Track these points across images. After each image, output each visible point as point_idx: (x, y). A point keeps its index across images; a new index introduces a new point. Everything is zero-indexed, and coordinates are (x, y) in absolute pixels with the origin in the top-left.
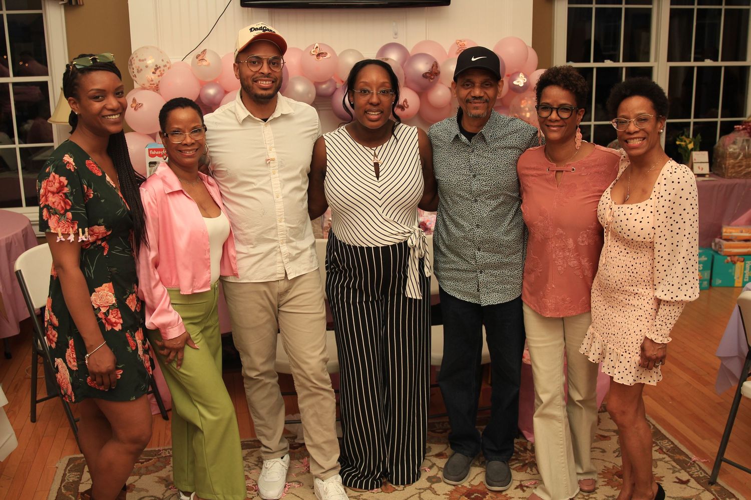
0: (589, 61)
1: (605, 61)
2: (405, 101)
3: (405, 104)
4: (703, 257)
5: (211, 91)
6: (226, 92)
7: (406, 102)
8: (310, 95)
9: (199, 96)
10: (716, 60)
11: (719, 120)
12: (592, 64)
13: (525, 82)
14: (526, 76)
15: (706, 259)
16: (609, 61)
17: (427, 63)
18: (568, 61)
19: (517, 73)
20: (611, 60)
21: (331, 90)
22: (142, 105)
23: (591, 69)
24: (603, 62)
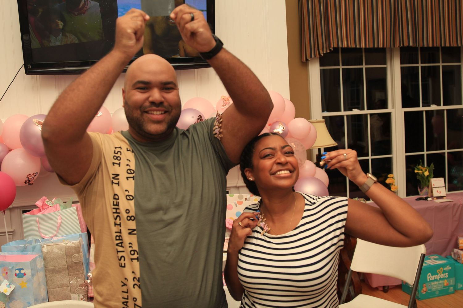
0: (339, 110)
1: (353, 110)
4: (448, 267)
6: (10, 150)
10: (439, 105)
11: (446, 151)
12: (342, 113)
13: (284, 129)
14: (285, 124)
15: (450, 268)
16: (356, 109)
17: (193, 117)
18: (323, 111)
19: (277, 122)
20: (357, 109)
23: (342, 117)
24: (352, 110)
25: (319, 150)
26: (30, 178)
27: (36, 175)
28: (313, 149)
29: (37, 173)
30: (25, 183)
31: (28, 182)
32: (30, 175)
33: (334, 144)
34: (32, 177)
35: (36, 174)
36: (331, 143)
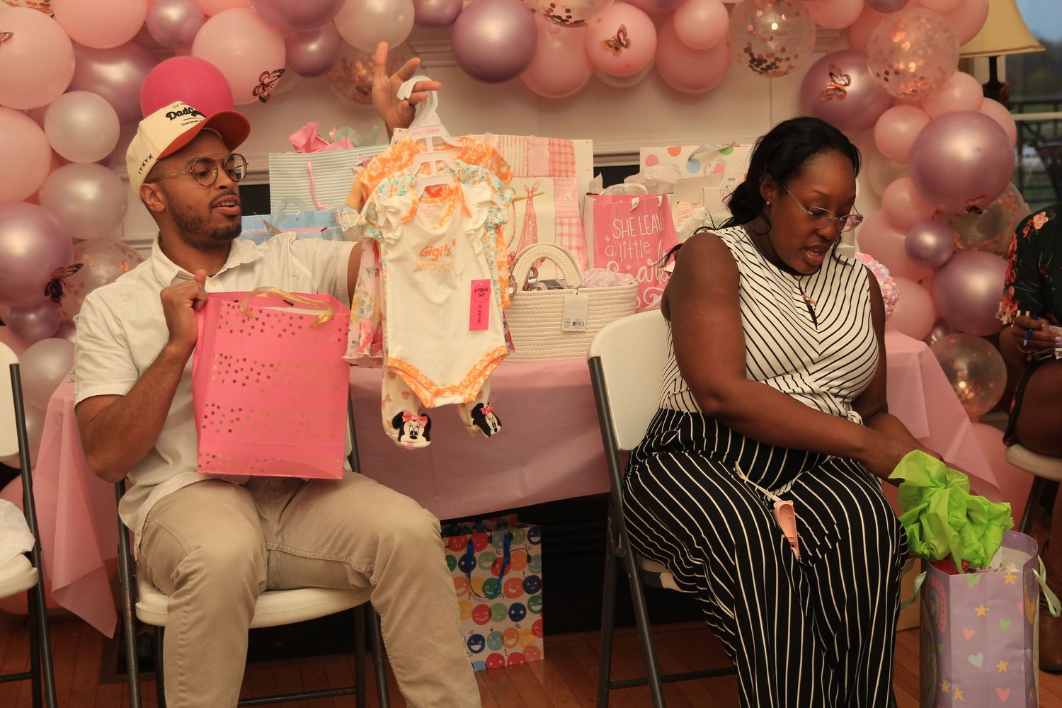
2: (622, 31)
3: (622, 37)
5: (173, 13)
6: (206, 17)
7: (625, 35)
8: (401, 18)
9: (145, 23)
21: (449, 11)
22: (11, 35)
25: (993, 61)
26: (266, 81)
27: (279, 76)
28: (973, 58)
29: (282, 71)
30: (255, 94)
31: (261, 90)
32: (267, 73)
33: (1034, 47)
34: (271, 80)
35: (278, 74)
36: (1026, 44)
